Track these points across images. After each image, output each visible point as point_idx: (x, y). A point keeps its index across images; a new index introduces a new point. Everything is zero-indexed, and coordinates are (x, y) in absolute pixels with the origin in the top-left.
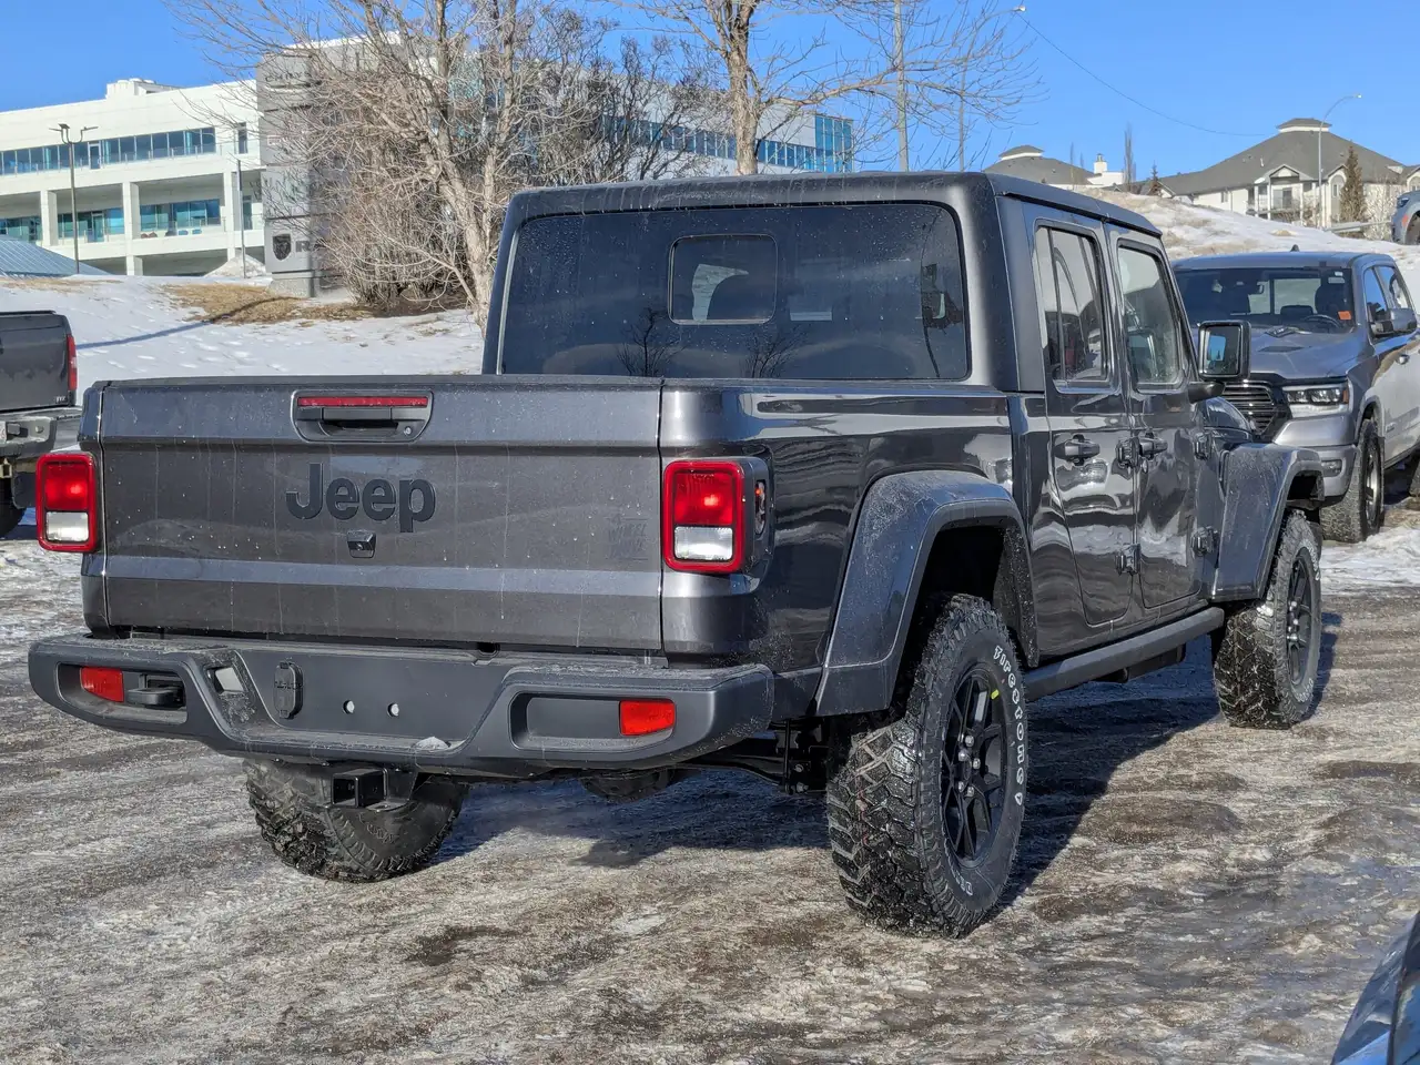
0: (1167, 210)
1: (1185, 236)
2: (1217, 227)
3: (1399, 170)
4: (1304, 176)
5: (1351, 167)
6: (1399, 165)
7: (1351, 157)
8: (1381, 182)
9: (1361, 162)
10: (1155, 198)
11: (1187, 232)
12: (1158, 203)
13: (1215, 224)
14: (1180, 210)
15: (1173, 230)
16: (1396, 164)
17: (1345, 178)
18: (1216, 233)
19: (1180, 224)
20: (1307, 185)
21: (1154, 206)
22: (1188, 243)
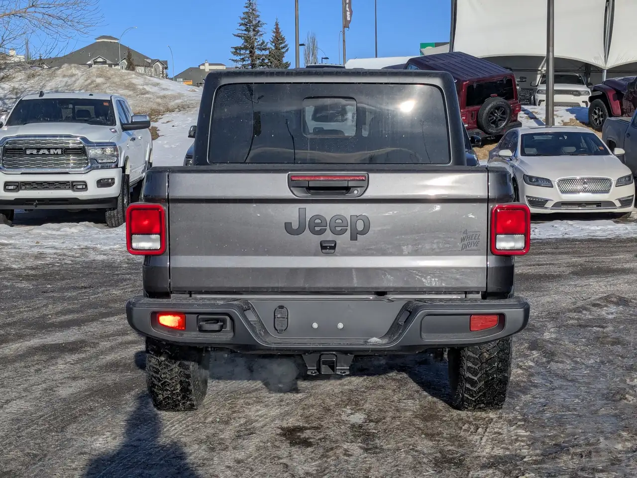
0: (139, 78)
1: (150, 90)
2: (164, 87)
3: (150, 61)
4: (108, 62)
5: (129, 59)
6: (149, 59)
7: (129, 54)
8: (143, 66)
9: (133, 57)
10: (134, 72)
11: (151, 88)
12: (135, 74)
13: (162, 85)
14: (145, 78)
15: (145, 87)
16: (147, 58)
17: (126, 63)
18: (164, 89)
19: (147, 84)
20: (110, 65)
21: (133, 76)
22: (152, 93)
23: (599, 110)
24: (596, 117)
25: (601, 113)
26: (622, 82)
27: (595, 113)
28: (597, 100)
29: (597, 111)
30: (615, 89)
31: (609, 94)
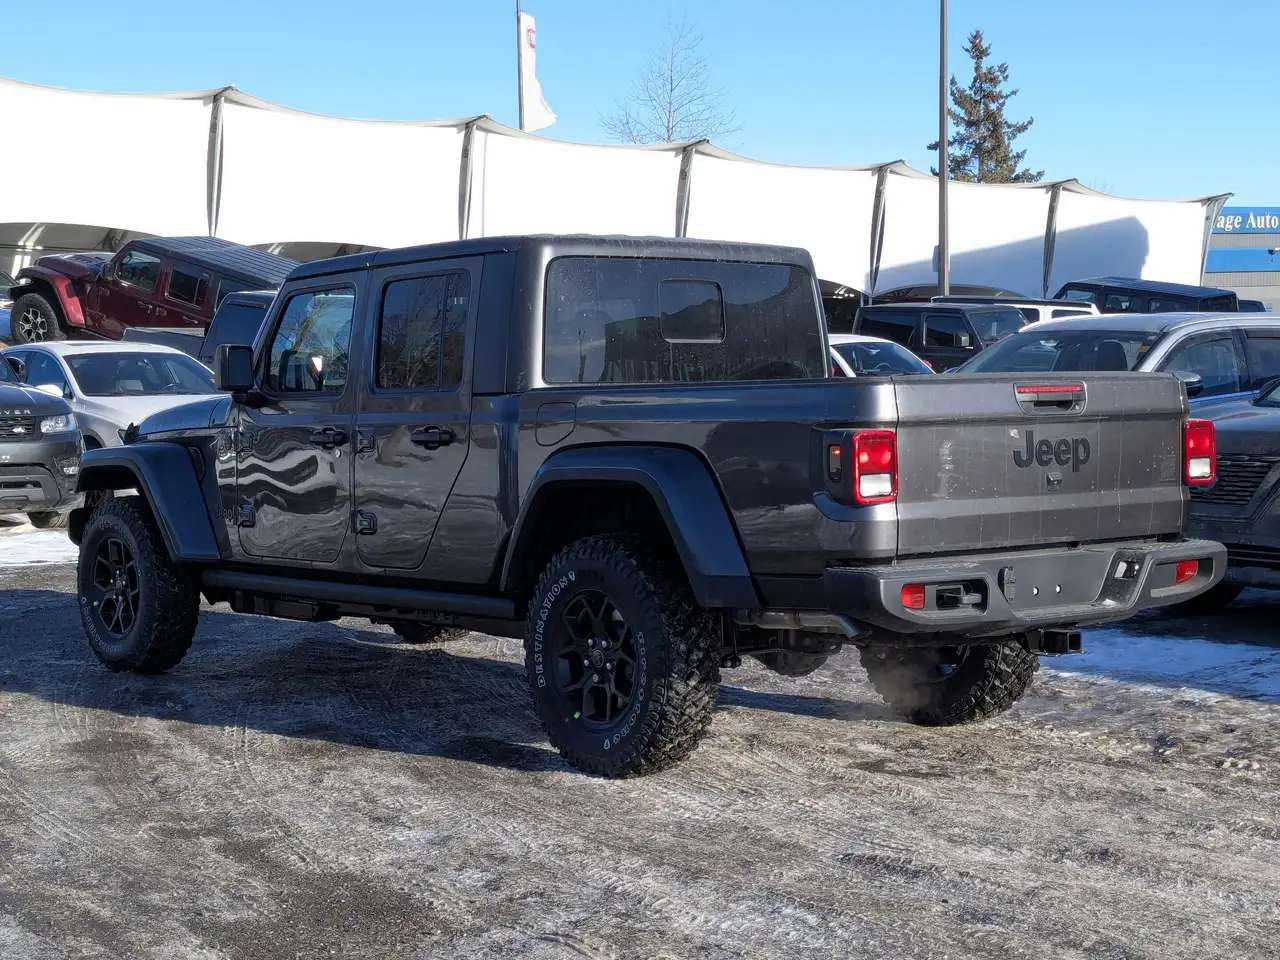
23: (35, 314)
24: (27, 327)
25: (39, 320)
26: (78, 262)
27: (27, 320)
28: (31, 295)
29: (30, 316)
30: (68, 276)
31: (57, 283)
